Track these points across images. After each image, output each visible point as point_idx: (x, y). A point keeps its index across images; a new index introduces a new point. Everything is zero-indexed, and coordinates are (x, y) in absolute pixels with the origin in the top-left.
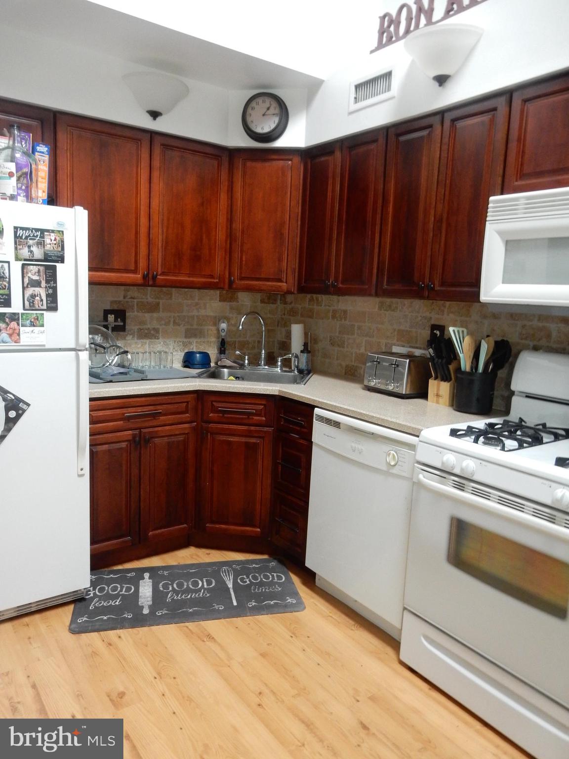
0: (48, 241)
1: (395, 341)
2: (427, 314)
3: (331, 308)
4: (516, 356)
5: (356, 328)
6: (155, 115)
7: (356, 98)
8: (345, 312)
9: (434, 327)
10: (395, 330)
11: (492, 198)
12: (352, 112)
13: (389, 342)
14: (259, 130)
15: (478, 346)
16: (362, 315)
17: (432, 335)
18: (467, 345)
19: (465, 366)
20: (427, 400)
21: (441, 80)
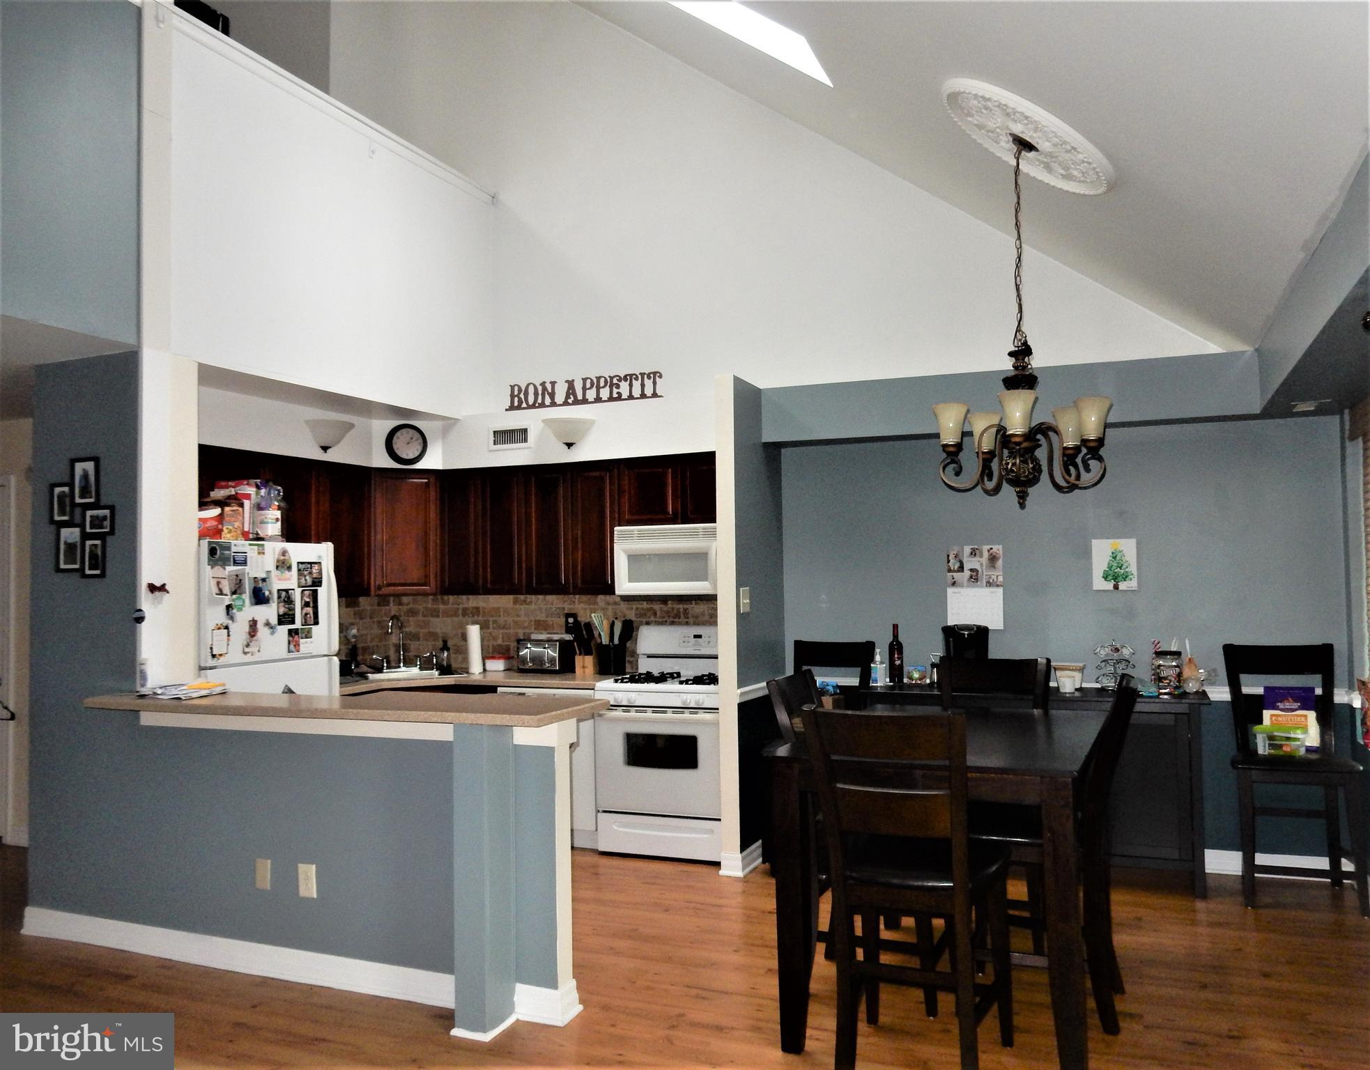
0: (314, 571)
1: (533, 630)
2: (561, 605)
3: (461, 606)
4: (638, 629)
5: (491, 623)
6: (325, 449)
7: (495, 441)
8: (477, 609)
9: (568, 616)
10: (531, 621)
11: (615, 528)
12: (491, 451)
13: (527, 631)
14: (404, 456)
15: (612, 625)
16: (496, 610)
17: (567, 622)
18: (606, 625)
19: (605, 640)
20: (575, 672)
21: (569, 445)
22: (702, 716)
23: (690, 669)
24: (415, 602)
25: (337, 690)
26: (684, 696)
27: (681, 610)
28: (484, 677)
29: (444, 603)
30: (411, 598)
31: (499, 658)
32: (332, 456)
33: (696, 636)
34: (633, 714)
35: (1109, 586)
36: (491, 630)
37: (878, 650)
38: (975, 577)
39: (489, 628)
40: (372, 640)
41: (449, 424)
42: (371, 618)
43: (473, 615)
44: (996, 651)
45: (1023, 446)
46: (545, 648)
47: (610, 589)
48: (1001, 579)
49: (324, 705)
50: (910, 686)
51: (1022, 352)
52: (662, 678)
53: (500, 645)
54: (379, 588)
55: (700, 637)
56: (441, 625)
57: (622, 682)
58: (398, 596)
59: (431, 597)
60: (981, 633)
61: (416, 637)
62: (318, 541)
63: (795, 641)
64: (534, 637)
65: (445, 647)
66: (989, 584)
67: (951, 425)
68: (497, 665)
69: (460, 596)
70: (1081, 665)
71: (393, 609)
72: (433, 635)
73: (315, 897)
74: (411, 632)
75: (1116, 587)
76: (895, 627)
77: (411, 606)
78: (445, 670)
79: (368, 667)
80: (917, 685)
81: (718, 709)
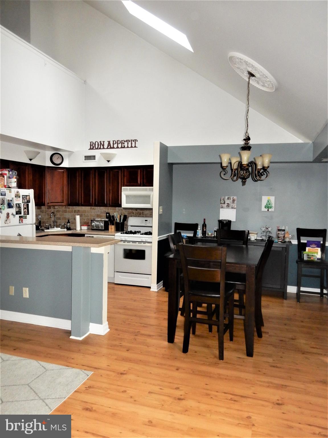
0: (27, 198)
1: (96, 217)
2: (105, 210)
3: (74, 210)
4: (128, 218)
5: (83, 215)
6: (31, 160)
7: (85, 159)
8: (79, 210)
9: (107, 213)
10: (96, 215)
11: (122, 187)
12: (84, 162)
13: (94, 217)
14: (56, 163)
15: (120, 216)
16: (85, 211)
17: (107, 215)
18: (119, 216)
19: (118, 221)
20: (108, 230)
21: (108, 161)
22: (147, 244)
23: (143, 230)
24: (59, 208)
25: (35, 235)
26: (142, 238)
27: (141, 213)
28: (81, 231)
29: (68, 208)
30: (58, 207)
31: (86, 226)
32: (33, 162)
33: (146, 220)
34: (126, 243)
35: (266, 210)
36: (83, 217)
37: (199, 226)
38: (228, 205)
39: (82, 216)
40: (46, 219)
41: (71, 153)
42: (45, 212)
43: (78, 213)
44: (233, 228)
45: (246, 167)
46: (100, 223)
47: (120, 206)
48: (236, 206)
49: (31, 240)
50: (208, 237)
51: (248, 139)
52: (135, 233)
53: (86, 222)
54: (48, 203)
55: (147, 221)
56: (68, 215)
57: (123, 234)
58: (54, 206)
59: (64, 207)
60: (229, 223)
61: (59, 219)
62: (29, 189)
63: (175, 223)
64: (96, 219)
65: (69, 222)
66: (232, 208)
67: (225, 160)
68: (85, 228)
69: (74, 207)
70: (257, 232)
71: (52, 210)
72: (65, 218)
73: (28, 297)
74: (58, 217)
75: (268, 210)
76: (204, 219)
77: (58, 209)
78: (69, 229)
79: (45, 228)
80: (210, 237)
81: (152, 242)
